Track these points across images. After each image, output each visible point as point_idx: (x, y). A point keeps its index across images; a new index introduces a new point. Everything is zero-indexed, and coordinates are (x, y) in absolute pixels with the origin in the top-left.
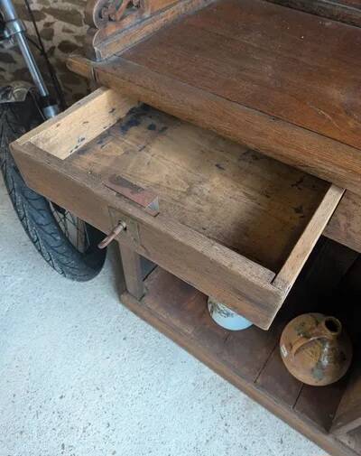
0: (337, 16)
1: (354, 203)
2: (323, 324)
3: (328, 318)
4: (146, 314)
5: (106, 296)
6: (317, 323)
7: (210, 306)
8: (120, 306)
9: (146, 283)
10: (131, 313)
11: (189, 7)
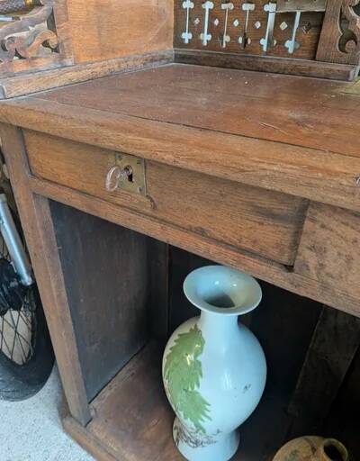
0: (285, 69)
1: (323, 226)
2: (321, 450)
3: (326, 441)
4: (92, 445)
5: (47, 422)
6: (314, 450)
7: (175, 432)
8: (64, 436)
9: (95, 403)
10: (76, 446)
11: (123, 66)
